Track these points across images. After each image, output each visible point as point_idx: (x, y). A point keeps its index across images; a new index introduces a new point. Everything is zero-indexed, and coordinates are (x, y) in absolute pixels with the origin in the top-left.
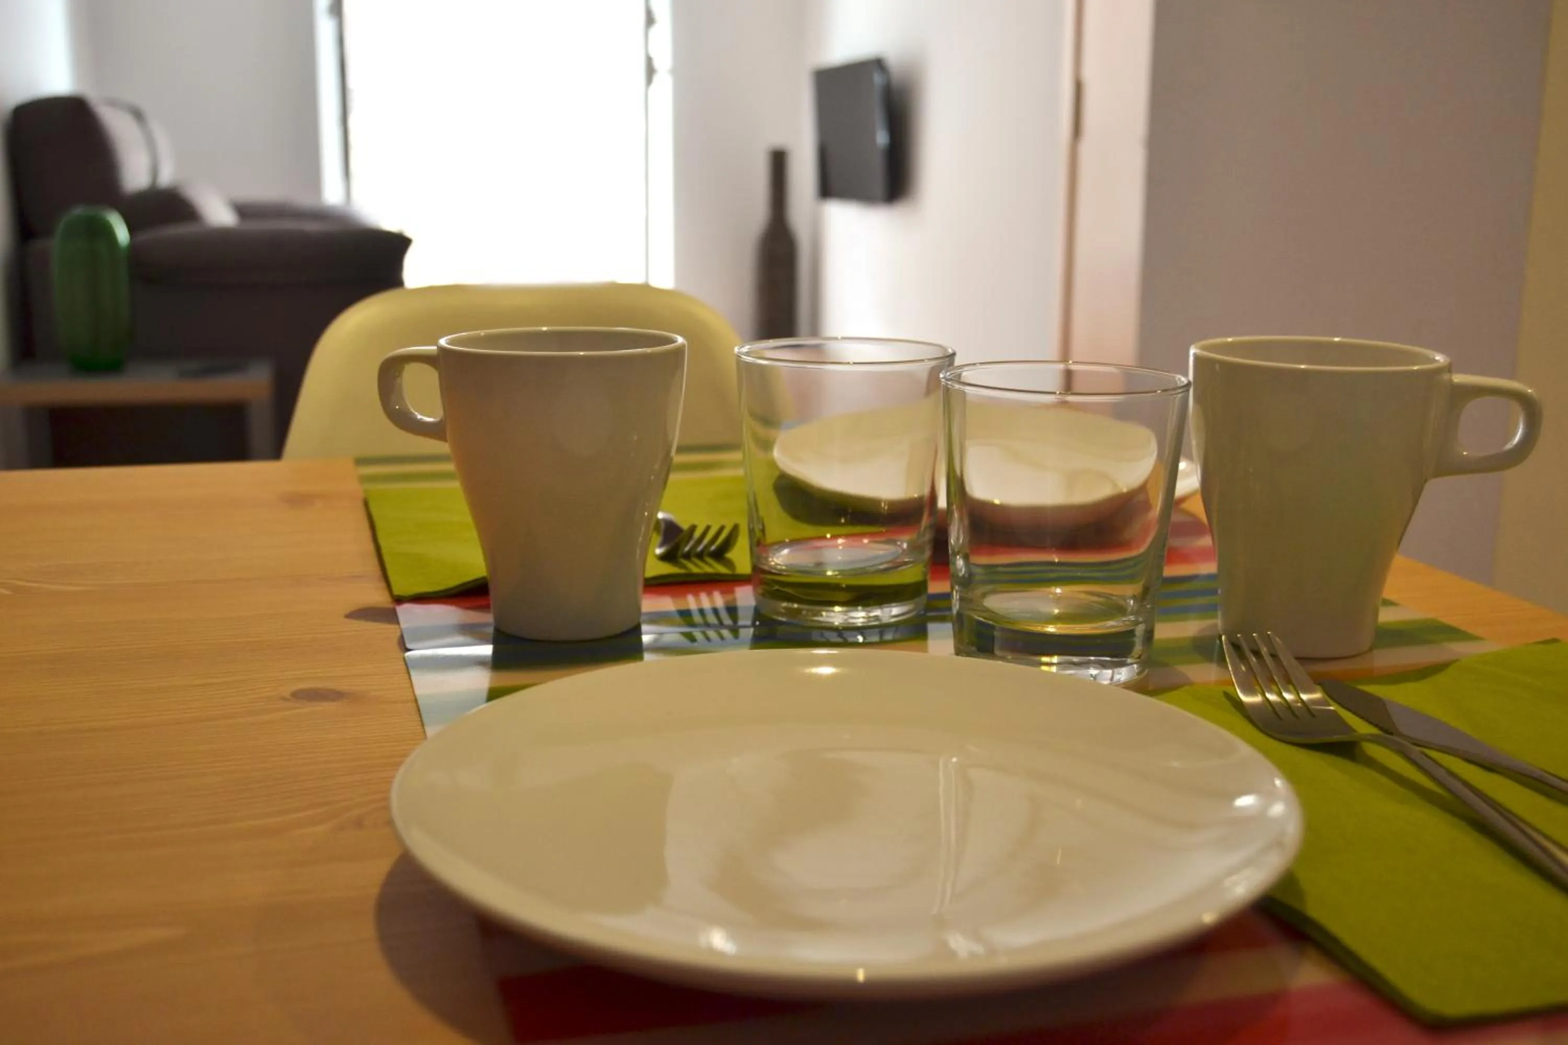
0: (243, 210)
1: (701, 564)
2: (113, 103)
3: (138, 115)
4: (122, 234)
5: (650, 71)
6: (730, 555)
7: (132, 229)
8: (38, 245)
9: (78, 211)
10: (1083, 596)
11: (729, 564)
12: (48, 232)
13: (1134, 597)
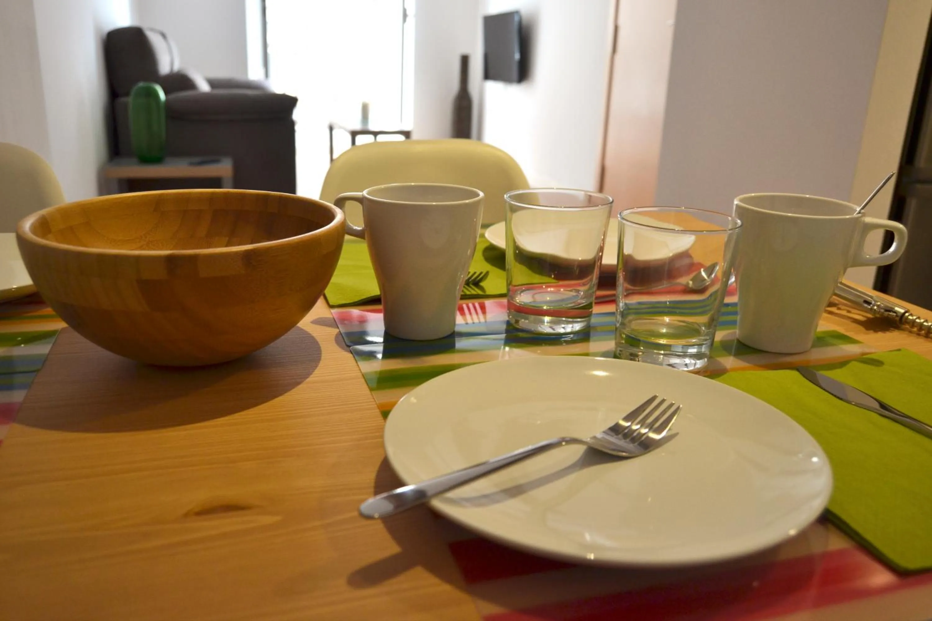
0: (213, 83)
1: (470, 289)
2: (152, 30)
3: (164, 36)
4: (162, 95)
5: (405, 16)
6: (482, 284)
7: (166, 93)
8: (123, 100)
9: (141, 84)
10: (676, 322)
11: (482, 289)
12: (127, 94)
13: (705, 325)
